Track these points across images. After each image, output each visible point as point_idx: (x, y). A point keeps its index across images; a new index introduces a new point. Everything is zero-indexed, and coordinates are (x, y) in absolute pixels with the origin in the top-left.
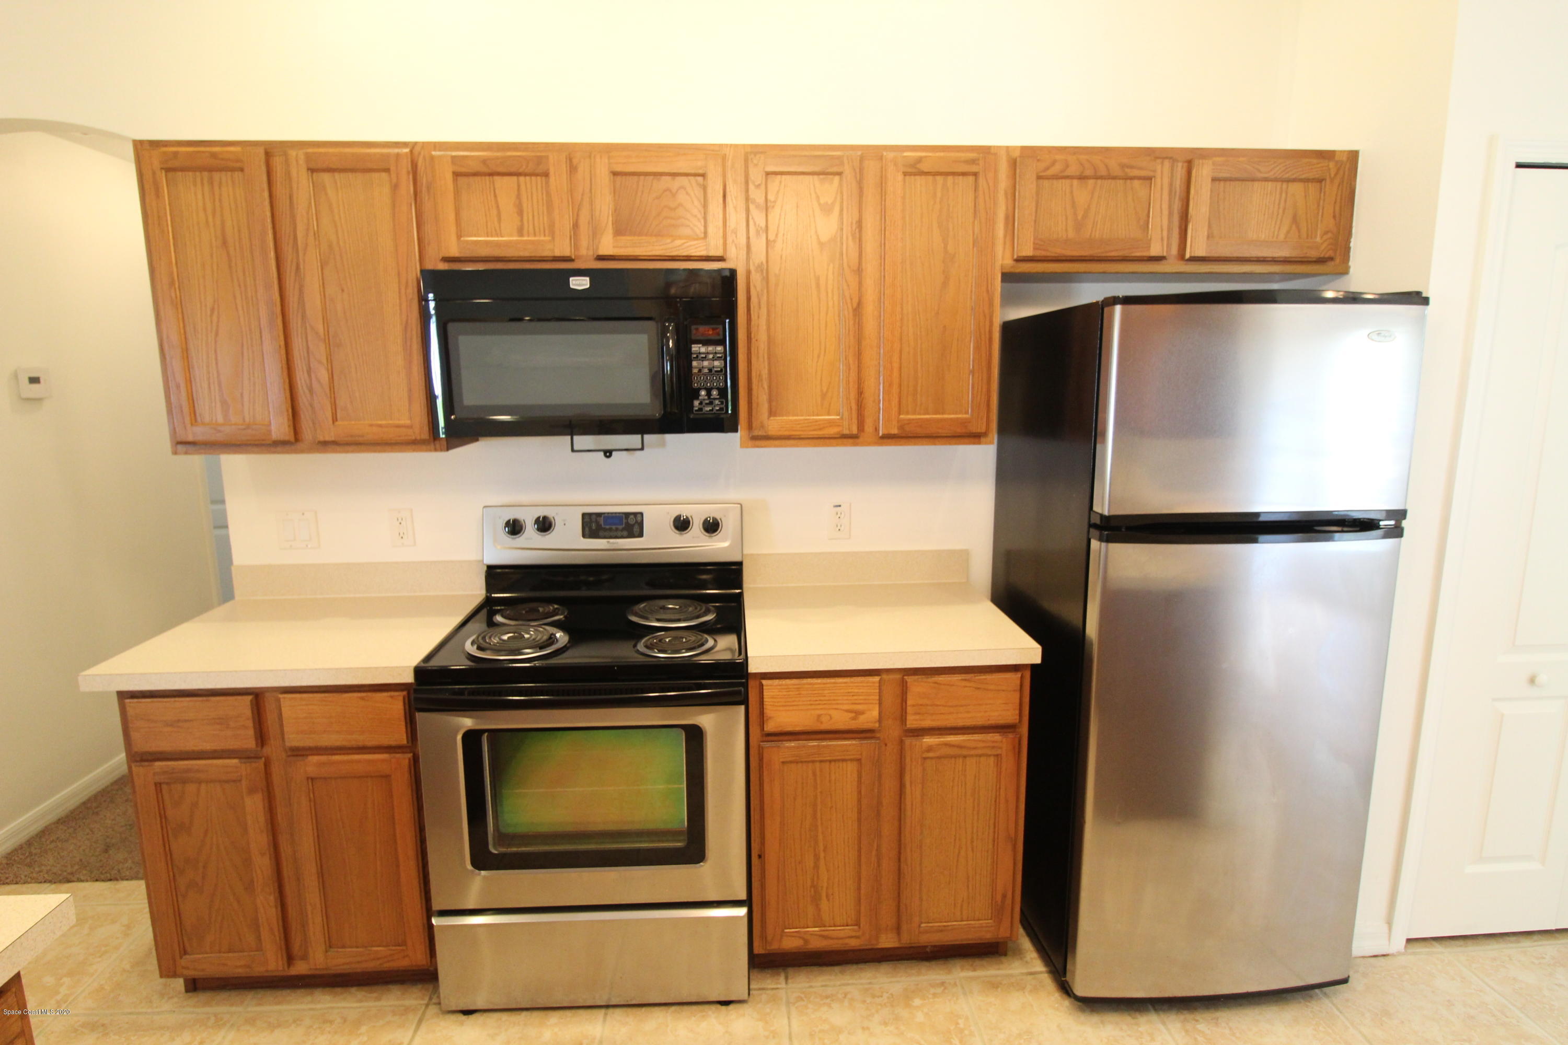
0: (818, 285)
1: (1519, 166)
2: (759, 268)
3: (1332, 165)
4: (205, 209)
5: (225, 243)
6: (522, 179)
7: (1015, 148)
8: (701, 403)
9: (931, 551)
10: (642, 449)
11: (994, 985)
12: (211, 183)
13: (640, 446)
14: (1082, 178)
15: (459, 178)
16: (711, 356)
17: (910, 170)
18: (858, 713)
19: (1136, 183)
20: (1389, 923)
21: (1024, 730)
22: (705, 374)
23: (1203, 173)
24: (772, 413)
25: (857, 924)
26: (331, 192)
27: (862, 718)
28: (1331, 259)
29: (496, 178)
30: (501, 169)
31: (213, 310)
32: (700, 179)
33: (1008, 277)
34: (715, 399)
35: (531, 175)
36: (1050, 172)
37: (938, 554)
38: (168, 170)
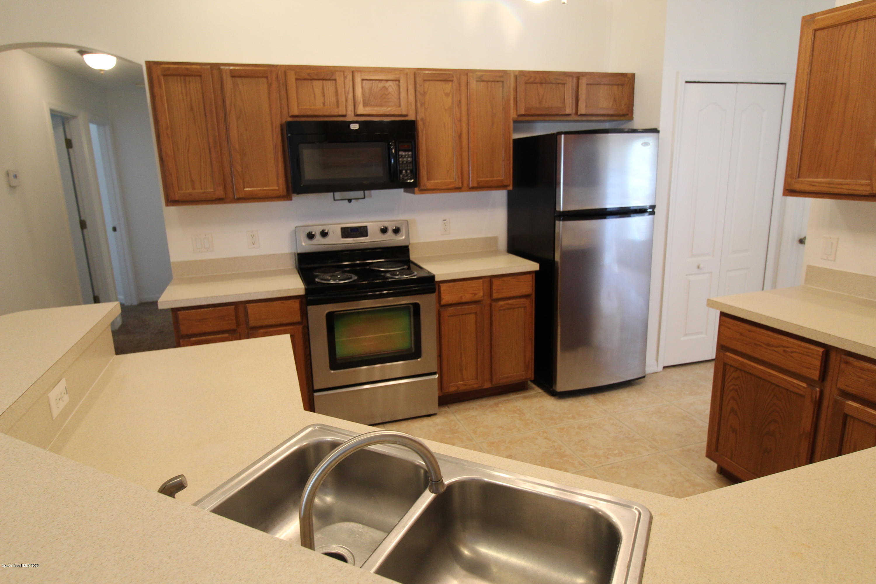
0: (445, 127)
1: (687, 82)
2: (422, 120)
3: (626, 79)
4: (182, 93)
5: (192, 109)
6: (324, 82)
7: (516, 71)
8: (403, 176)
9: (483, 238)
10: (364, 198)
11: (526, 398)
12: (185, 81)
13: (363, 197)
14: (541, 83)
15: (298, 81)
16: (407, 156)
17: (479, 80)
18: (475, 294)
19: (560, 85)
20: (657, 360)
21: (533, 296)
22: (405, 164)
23: (583, 82)
24: (428, 179)
25: (477, 378)
26: (240, 86)
27: (477, 296)
28: (627, 115)
29: (314, 82)
30: (316, 77)
31: (186, 139)
32: (397, 82)
33: (515, 122)
34: (409, 174)
35: (328, 80)
36: (530, 81)
37: (486, 239)
38: (164, 75)
